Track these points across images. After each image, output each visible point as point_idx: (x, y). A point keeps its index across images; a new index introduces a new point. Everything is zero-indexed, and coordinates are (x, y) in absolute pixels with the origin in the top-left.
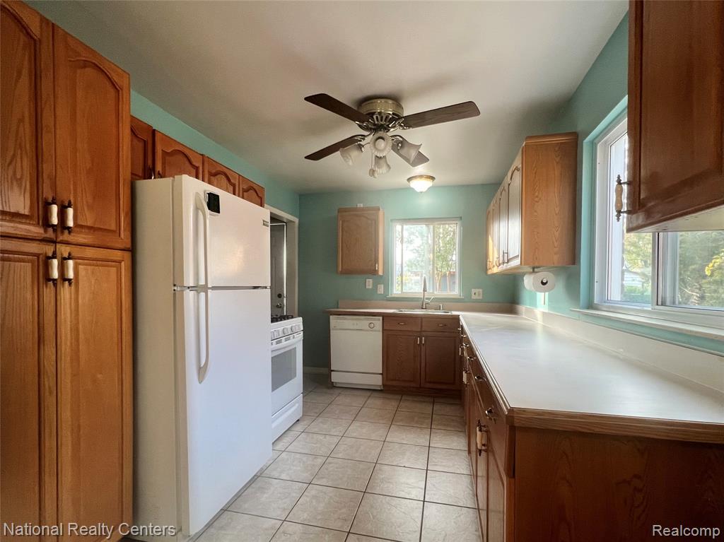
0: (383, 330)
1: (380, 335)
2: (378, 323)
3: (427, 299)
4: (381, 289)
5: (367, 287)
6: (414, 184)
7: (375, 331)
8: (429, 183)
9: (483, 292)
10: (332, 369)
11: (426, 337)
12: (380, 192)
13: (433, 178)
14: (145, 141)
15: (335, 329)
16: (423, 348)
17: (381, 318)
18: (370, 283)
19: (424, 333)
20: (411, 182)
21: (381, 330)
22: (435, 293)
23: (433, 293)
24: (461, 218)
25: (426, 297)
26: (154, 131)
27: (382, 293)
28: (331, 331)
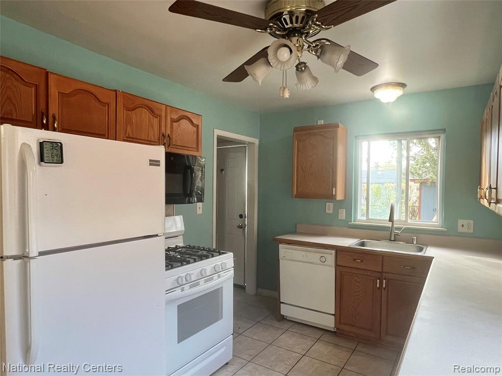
0: (337, 266)
2: (330, 257)
3: (396, 228)
4: (342, 214)
5: (327, 211)
6: (380, 95)
8: (398, 92)
10: (281, 301)
11: (387, 280)
12: (340, 107)
13: (403, 85)
14: (36, 85)
16: (384, 293)
17: (333, 252)
18: (330, 207)
19: (386, 275)
20: (374, 92)
21: (333, 264)
22: (409, 221)
23: (406, 221)
26: (47, 73)
27: (344, 218)
28: (280, 260)
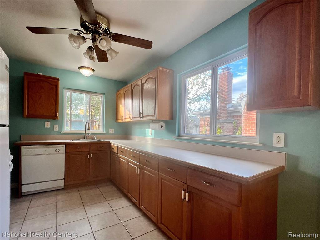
1: (63, 156)
2: (62, 149)
3: (87, 134)
4: (56, 128)
5: (46, 127)
7: (60, 154)
8: (91, 73)
9: (114, 130)
10: (22, 184)
11: (92, 154)
13: (93, 70)
15: (26, 155)
17: (64, 146)
18: (48, 124)
19: (91, 152)
20: (80, 69)
21: (64, 152)
24: (104, 94)
25: (87, 132)
27: (58, 130)
